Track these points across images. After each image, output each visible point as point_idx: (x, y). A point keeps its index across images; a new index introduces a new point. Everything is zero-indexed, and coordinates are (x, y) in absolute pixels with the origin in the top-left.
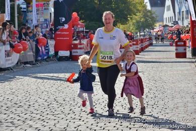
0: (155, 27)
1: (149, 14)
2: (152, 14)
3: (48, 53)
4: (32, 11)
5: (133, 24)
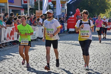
3: (64, 30)
4: (56, 9)
5: (108, 13)
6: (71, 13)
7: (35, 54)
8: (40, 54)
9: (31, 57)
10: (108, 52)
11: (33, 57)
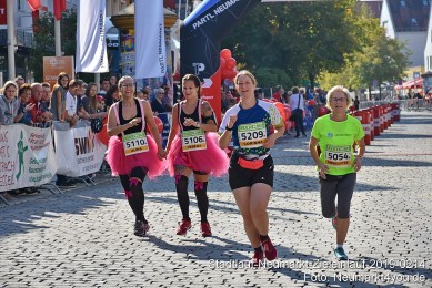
0: (405, 79)
1: (391, 48)
2: (397, 48)
5: (355, 71)
6: (200, 70)
7: (54, 253)
8: (72, 253)
9: (38, 263)
10: (375, 243)
11: (43, 263)
